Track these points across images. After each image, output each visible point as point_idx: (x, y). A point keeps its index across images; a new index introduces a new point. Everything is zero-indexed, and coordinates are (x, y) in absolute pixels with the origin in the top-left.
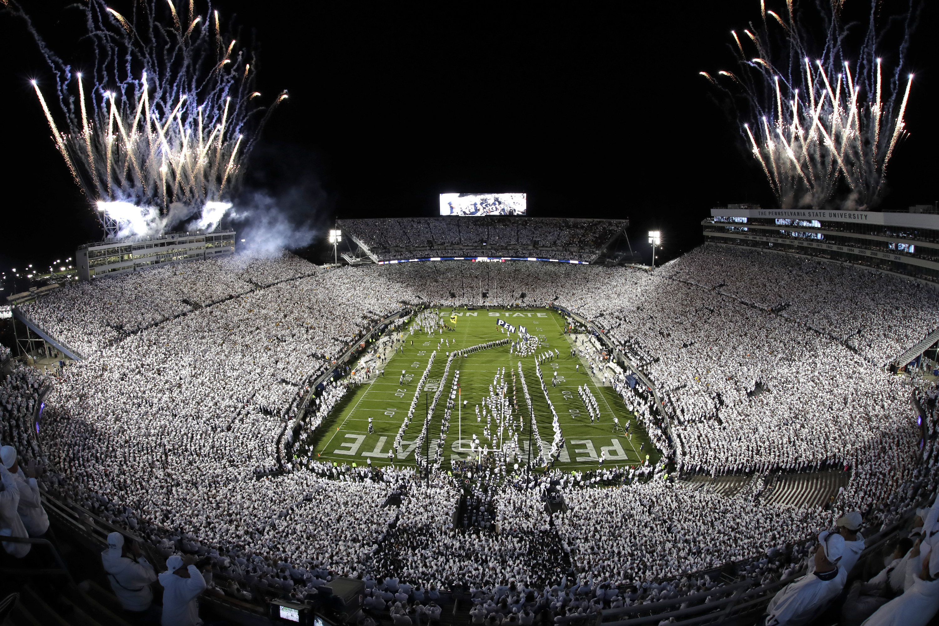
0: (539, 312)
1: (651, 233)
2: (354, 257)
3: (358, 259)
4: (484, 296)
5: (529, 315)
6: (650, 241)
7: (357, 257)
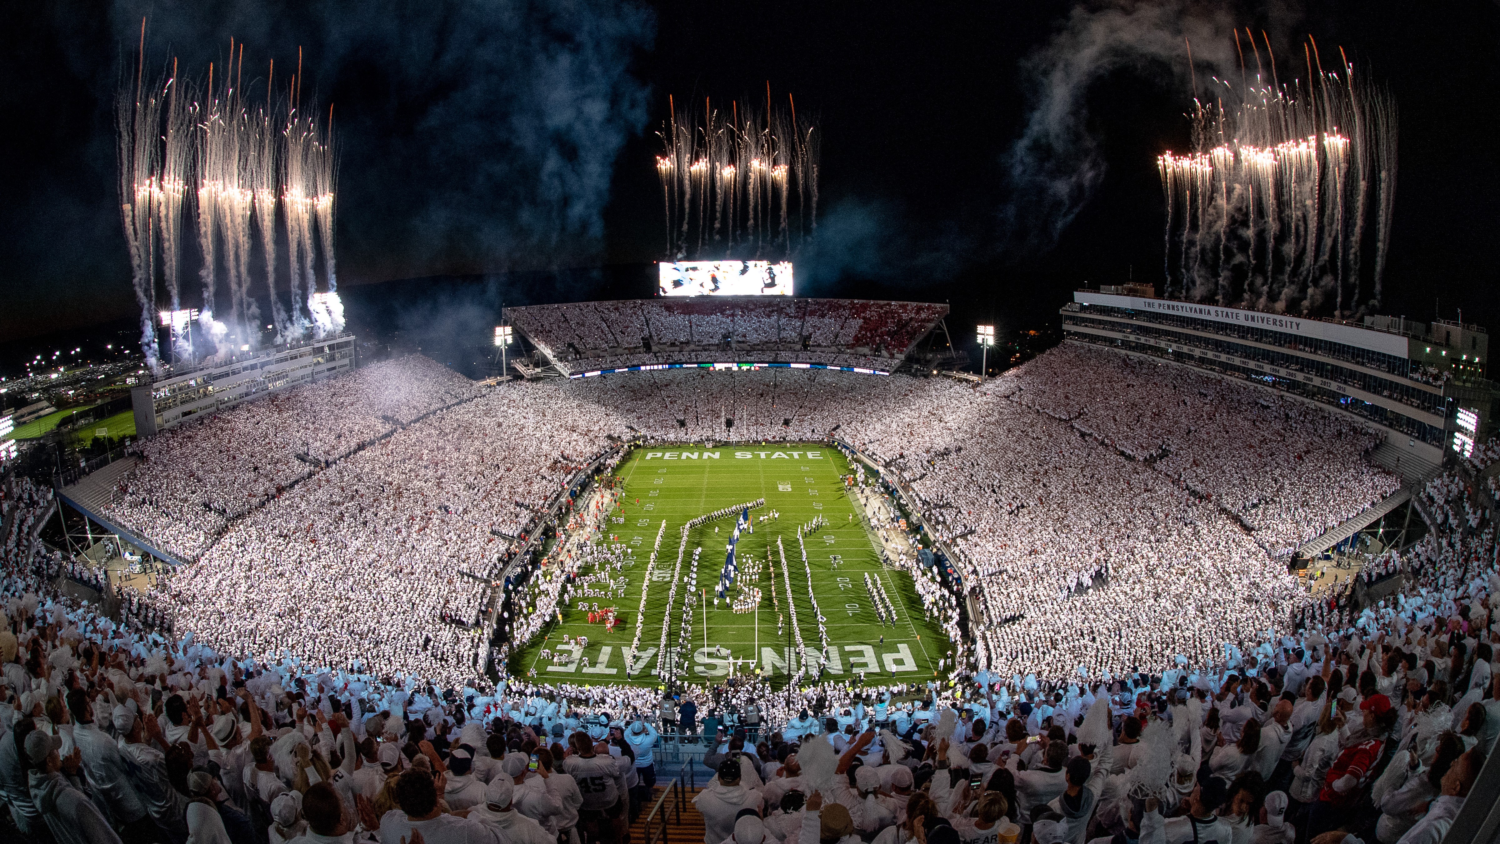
0: (812, 449)
1: (980, 329)
2: (531, 366)
3: (539, 370)
4: (729, 424)
5: (796, 455)
6: (979, 340)
7: (537, 365)
